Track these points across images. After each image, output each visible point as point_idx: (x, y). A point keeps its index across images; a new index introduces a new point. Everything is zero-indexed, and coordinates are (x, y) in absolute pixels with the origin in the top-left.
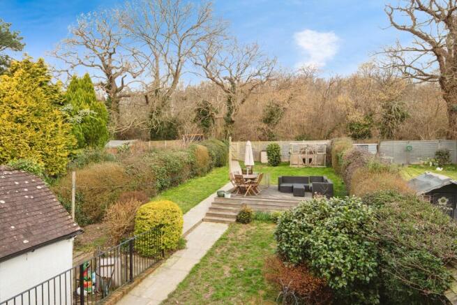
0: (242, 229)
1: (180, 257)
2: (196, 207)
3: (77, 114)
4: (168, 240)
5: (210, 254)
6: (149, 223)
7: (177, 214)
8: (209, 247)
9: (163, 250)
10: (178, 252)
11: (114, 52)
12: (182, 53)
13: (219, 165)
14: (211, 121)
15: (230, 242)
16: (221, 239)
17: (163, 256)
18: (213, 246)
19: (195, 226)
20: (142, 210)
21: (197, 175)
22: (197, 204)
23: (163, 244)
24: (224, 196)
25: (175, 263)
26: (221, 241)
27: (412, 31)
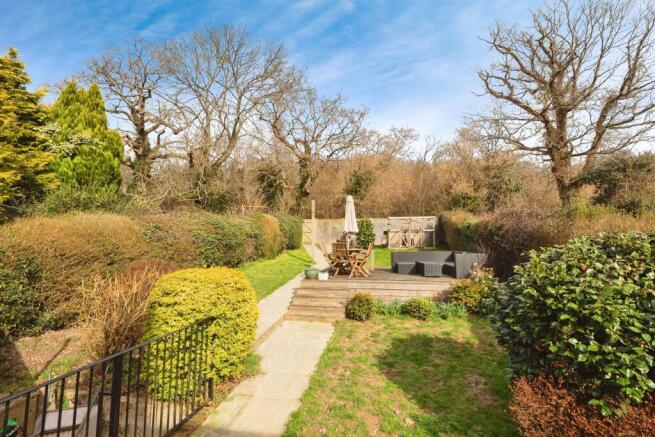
0: (362, 331)
1: (251, 396)
2: (269, 297)
3: (68, 140)
4: (225, 354)
5: (316, 384)
6: (181, 314)
7: (246, 294)
8: (310, 368)
9: (210, 380)
10: (245, 383)
11: (150, 96)
12: (242, 108)
13: (292, 247)
14: (278, 192)
15: (349, 355)
16: (329, 350)
17: (211, 396)
18: (318, 365)
19: (272, 329)
20: (165, 284)
21: (263, 256)
22: (269, 293)
23: (212, 366)
24: (316, 278)
25: (239, 413)
26: (330, 355)
27: (509, 98)
